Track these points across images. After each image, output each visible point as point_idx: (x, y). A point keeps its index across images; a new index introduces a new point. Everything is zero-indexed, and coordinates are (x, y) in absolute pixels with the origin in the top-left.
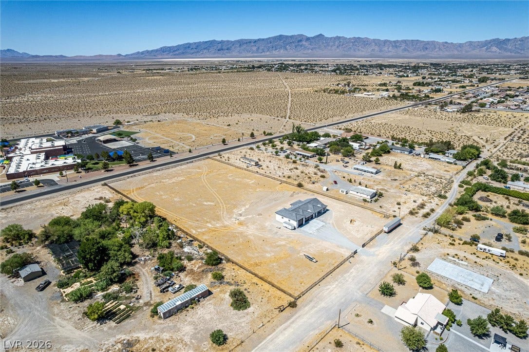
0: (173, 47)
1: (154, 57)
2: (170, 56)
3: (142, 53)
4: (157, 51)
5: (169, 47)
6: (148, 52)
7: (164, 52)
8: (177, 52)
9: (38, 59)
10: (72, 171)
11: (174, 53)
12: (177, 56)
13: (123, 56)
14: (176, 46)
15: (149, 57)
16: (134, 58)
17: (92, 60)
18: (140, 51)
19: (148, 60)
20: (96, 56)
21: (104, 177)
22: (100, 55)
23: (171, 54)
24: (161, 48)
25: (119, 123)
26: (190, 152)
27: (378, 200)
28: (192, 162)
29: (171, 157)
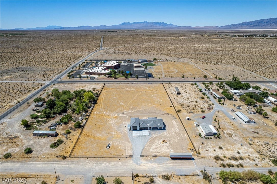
0: (251, 22)
1: (236, 28)
2: (246, 28)
3: (230, 26)
4: (239, 24)
5: (248, 22)
6: (234, 25)
7: (244, 25)
8: (252, 25)
9: (180, 28)
10: (103, 76)
11: (250, 26)
12: (251, 28)
13: (219, 27)
14: (253, 22)
15: (234, 28)
16: (225, 28)
17: (202, 29)
18: (230, 25)
19: (232, 30)
20: (205, 27)
21: (107, 81)
22: (207, 27)
23: (248, 26)
24: (243, 23)
25: (155, 59)
26: (160, 79)
27: (211, 138)
28: (151, 84)
29: (148, 79)
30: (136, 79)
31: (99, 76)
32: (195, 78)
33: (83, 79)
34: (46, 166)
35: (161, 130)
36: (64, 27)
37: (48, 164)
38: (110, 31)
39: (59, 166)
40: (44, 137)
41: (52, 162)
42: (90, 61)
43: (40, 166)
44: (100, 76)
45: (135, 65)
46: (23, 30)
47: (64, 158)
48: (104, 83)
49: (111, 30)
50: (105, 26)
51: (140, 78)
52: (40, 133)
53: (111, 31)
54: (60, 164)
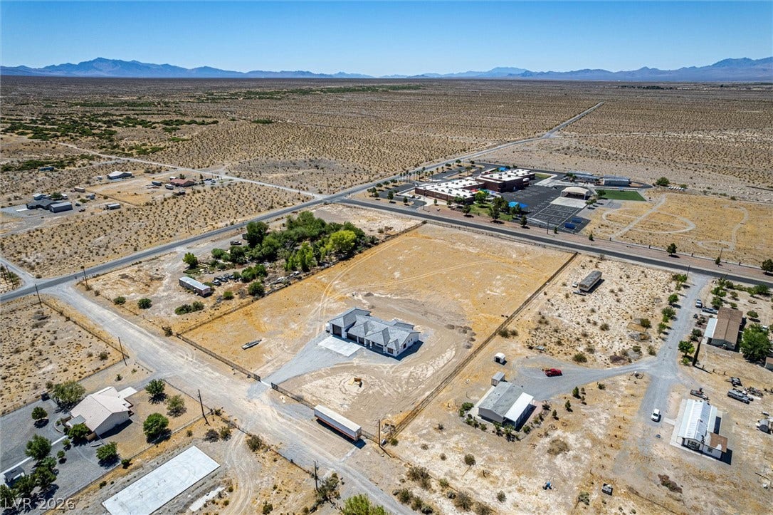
25: (663, 183)
26: (591, 239)
27: (484, 429)
28: (544, 247)
29: (556, 233)
30: (518, 226)
31: (436, 202)
32: (718, 262)
33: (395, 203)
34: (137, 334)
35: (388, 356)
36: (534, 71)
37: (142, 333)
38: (648, 88)
39: (151, 342)
40: (189, 292)
41: (149, 332)
42: (471, 164)
43: (131, 331)
44: (439, 202)
45: (567, 190)
46: (436, 77)
47: (169, 332)
48: (425, 219)
49: (657, 85)
50: (655, 71)
51: (535, 225)
52: (188, 282)
53: (653, 88)
54: (153, 341)
